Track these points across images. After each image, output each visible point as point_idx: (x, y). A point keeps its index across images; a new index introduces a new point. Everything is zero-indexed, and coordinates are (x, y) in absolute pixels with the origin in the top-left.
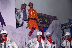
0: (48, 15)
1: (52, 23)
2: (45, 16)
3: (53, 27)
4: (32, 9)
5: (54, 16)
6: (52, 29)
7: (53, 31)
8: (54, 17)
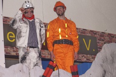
0: (92, 31)
1: (102, 51)
2: (84, 33)
3: (105, 60)
4: (61, 18)
5: (108, 32)
6: (102, 66)
7: (105, 72)
8: (110, 34)
